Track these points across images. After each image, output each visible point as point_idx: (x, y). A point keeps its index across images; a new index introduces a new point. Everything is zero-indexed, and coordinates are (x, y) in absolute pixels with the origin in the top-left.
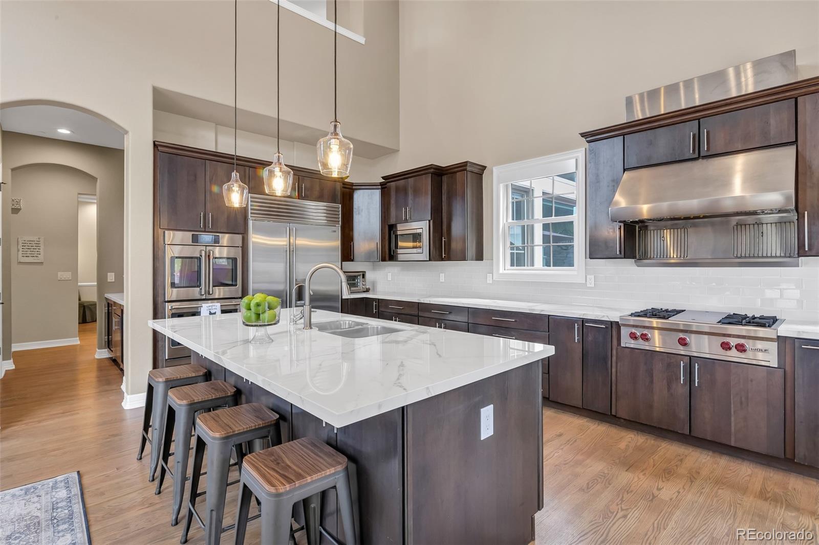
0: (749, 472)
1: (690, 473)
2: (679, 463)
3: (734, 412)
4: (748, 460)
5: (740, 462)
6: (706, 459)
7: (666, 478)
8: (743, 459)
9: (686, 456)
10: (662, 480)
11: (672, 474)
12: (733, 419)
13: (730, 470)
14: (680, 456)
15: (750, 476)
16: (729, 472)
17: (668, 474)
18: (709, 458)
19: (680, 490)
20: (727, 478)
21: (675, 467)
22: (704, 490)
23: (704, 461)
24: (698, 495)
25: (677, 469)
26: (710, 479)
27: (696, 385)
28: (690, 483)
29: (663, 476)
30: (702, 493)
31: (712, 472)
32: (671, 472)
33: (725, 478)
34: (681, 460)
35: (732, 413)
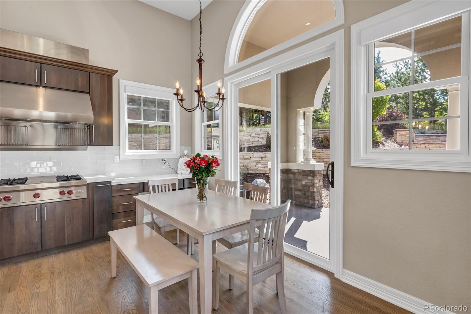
0: (76, 254)
1: (49, 270)
2: (39, 269)
3: (67, 226)
4: (72, 249)
5: (69, 252)
6: (52, 259)
7: (37, 280)
8: (70, 250)
9: (41, 263)
10: (36, 282)
11: (39, 276)
12: (66, 230)
13: (67, 257)
14: (37, 265)
15: (77, 255)
16: (67, 259)
17: (37, 277)
18: (53, 257)
19: (50, 281)
20: (68, 262)
21: (39, 272)
22: (62, 273)
23: (52, 260)
24: (60, 277)
25: (41, 272)
26: (61, 267)
27: (46, 219)
28: (53, 274)
29: (36, 280)
30: (61, 275)
31: (60, 263)
32: (38, 276)
33: (67, 262)
34: (40, 267)
35: (66, 228)
